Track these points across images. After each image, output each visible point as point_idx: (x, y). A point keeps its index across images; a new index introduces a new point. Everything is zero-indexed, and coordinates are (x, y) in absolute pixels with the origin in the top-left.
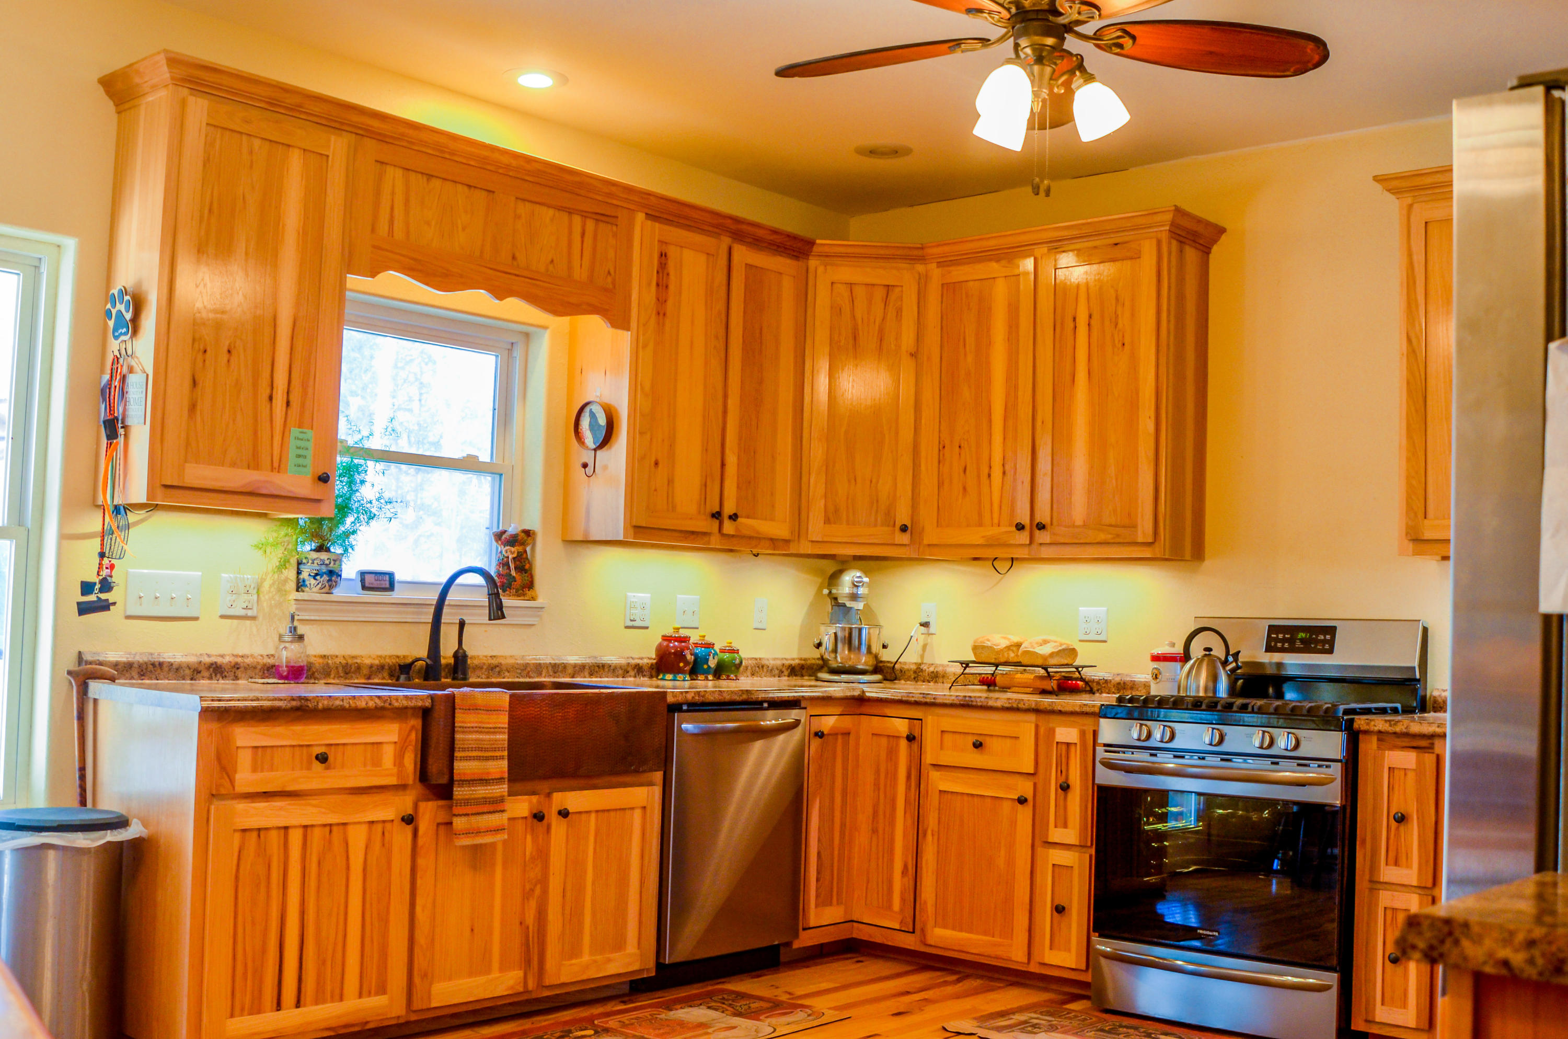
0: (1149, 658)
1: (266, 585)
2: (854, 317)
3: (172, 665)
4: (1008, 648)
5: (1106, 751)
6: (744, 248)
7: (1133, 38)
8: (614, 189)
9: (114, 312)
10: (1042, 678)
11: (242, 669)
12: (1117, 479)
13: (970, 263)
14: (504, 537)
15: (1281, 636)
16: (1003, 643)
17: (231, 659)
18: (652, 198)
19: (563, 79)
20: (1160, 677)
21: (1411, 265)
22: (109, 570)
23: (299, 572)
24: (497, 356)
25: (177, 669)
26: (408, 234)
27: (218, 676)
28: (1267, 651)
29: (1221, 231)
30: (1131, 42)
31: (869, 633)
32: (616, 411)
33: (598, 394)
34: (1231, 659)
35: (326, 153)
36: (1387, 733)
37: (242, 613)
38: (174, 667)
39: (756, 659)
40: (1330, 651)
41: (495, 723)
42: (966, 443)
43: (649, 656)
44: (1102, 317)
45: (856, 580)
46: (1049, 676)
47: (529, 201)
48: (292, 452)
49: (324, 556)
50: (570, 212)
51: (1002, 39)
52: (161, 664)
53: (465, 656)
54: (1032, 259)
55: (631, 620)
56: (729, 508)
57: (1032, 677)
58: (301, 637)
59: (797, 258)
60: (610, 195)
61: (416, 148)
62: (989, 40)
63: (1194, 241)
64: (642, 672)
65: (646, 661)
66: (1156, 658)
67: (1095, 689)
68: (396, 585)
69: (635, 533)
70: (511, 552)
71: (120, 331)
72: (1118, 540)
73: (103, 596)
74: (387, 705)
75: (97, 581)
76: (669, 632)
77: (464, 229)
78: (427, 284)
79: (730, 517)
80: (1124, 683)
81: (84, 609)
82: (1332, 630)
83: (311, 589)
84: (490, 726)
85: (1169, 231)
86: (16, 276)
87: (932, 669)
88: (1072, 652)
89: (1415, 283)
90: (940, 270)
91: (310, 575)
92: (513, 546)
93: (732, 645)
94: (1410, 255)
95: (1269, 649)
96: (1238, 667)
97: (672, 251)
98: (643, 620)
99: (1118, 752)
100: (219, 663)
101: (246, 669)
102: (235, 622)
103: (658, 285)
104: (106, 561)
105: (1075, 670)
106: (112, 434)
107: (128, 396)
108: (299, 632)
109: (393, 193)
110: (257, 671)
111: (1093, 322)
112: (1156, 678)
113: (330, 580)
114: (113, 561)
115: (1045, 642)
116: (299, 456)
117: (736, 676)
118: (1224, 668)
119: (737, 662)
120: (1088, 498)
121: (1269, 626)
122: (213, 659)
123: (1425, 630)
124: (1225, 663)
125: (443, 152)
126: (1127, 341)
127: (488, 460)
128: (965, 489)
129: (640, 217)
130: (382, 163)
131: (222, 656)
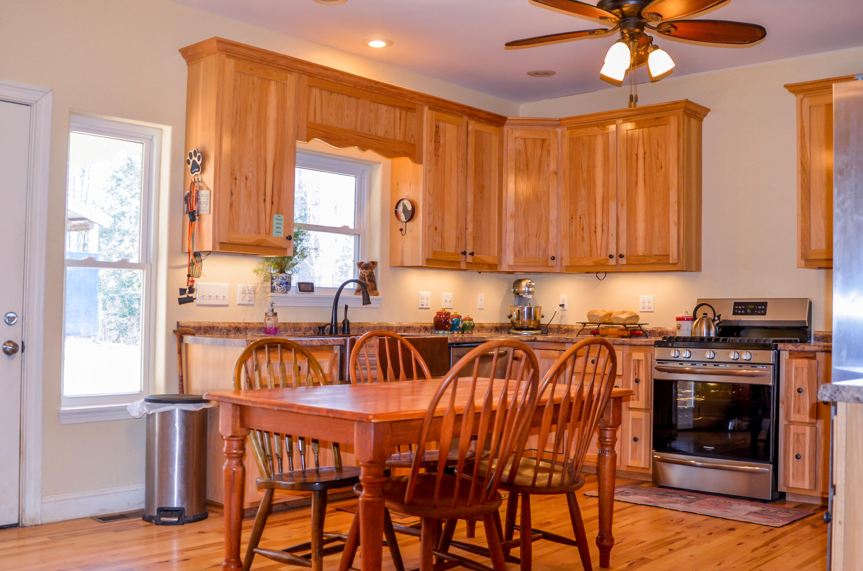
0: (675, 319)
1: (258, 289)
2: (527, 155)
3: (218, 327)
4: (605, 316)
5: (658, 363)
6: (474, 122)
7: (676, 28)
8: (414, 95)
9: (191, 161)
10: (622, 330)
11: (249, 330)
12: (659, 232)
13: (584, 128)
14: (362, 265)
15: (740, 307)
16: (603, 314)
17: (244, 325)
18: (431, 99)
19: (390, 43)
20: (681, 328)
21: (802, 128)
22: (192, 283)
23: (272, 283)
24: (356, 177)
25: (221, 330)
26: (322, 120)
27: (239, 332)
28: (733, 315)
29: (708, 110)
30: (674, 30)
31: (535, 310)
32: (416, 204)
33: (407, 195)
34: (716, 318)
35: (285, 83)
36: (794, 351)
37: (247, 303)
38: (219, 328)
39: (480, 324)
40: (765, 314)
41: (373, 352)
42: (583, 216)
43: (430, 322)
44: (651, 154)
45: (528, 284)
46: (626, 329)
47: (376, 102)
48: (275, 225)
49: (283, 275)
50: (394, 107)
51: (615, 29)
52: (213, 327)
53: (348, 323)
54: (615, 125)
55: (422, 305)
56: (469, 250)
57: (617, 329)
58: (276, 314)
59: (498, 126)
60: (413, 98)
61: (325, 79)
62: (608, 29)
63: (695, 116)
64: (428, 330)
65: (429, 325)
66: (678, 319)
67: (648, 335)
68: (315, 289)
69: (427, 262)
70: (366, 273)
71: (195, 170)
72: (660, 262)
73: (190, 295)
74: (325, 344)
75: (187, 288)
76: (440, 310)
77: (347, 117)
78: (331, 144)
79: (470, 254)
80: (663, 332)
81: (182, 301)
82: (765, 304)
83: (277, 291)
84: (371, 354)
85: (684, 111)
86: (141, 145)
87: (566, 327)
88: (637, 317)
89: (804, 135)
90: (569, 131)
91: (277, 284)
92: (367, 269)
93: (469, 317)
94: (802, 123)
95: (734, 313)
96: (720, 323)
97: (441, 125)
98: (427, 305)
99: (664, 363)
100: (239, 327)
101: (250, 329)
102: (245, 307)
103: (435, 142)
104: (190, 278)
105: (638, 326)
106: (193, 219)
107: (200, 200)
108: (275, 311)
109: (315, 101)
110: (255, 330)
111: (646, 156)
112: (679, 329)
113: (286, 287)
114: (194, 279)
115: (624, 312)
116: (277, 228)
117: (472, 332)
118: (713, 323)
119: (472, 325)
120: (645, 242)
121: (735, 303)
122: (236, 325)
123: (810, 303)
124: (714, 320)
125: (337, 80)
126: (663, 165)
127: (353, 228)
128: (583, 238)
129: (426, 108)
130: (310, 86)
131: (240, 323)
